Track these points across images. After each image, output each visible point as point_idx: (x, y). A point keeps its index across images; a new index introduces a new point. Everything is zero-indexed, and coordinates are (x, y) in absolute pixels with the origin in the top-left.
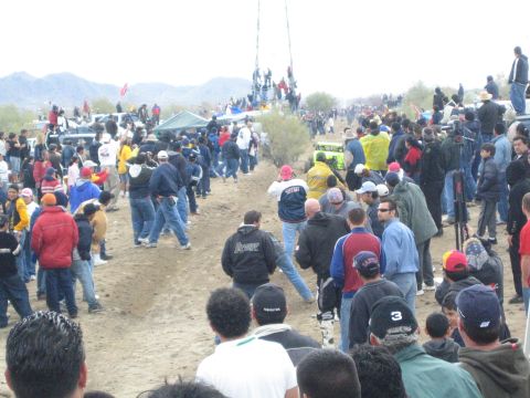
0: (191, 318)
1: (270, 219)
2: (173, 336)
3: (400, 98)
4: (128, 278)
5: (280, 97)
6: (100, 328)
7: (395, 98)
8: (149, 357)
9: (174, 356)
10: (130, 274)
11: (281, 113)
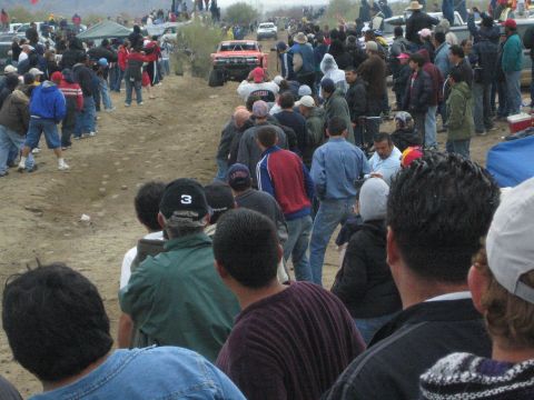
0: (125, 224)
1: (199, 129)
2: (107, 242)
3: (322, 11)
4: (59, 185)
5: (201, 8)
6: (33, 233)
7: (316, 10)
8: (85, 262)
9: (110, 261)
10: (61, 182)
11: (203, 25)
